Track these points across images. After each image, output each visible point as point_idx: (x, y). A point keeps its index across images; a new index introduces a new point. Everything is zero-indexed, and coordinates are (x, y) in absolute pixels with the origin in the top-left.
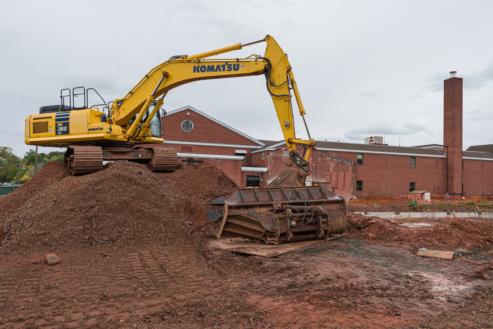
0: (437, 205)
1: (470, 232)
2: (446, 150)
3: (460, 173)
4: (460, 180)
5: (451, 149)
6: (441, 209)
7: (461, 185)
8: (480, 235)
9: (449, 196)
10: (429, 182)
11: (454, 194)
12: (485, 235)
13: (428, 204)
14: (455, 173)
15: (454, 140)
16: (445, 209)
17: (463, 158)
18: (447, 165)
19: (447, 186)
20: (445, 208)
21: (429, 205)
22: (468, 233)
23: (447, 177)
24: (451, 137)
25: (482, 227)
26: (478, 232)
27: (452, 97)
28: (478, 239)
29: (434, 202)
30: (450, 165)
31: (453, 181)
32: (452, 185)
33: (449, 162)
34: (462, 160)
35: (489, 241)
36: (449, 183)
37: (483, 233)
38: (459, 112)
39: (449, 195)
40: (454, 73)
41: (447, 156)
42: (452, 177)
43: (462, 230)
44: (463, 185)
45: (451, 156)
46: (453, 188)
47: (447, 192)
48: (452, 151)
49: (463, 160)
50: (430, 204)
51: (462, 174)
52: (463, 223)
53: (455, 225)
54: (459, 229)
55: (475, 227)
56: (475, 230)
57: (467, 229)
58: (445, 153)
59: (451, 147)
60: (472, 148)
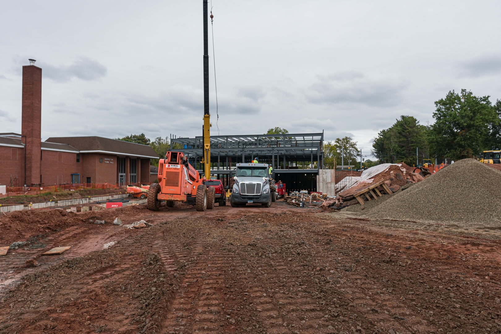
0: (14, 198)
1: (32, 223)
2: (25, 140)
3: (39, 164)
4: (38, 171)
5: (29, 139)
6: (18, 202)
7: (39, 176)
8: (41, 224)
9: (27, 188)
10: (5, 174)
11: (32, 185)
12: (45, 224)
13: (3, 198)
14: (33, 164)
15: (32, 130)
16: (22, 202)
17: (42, 148)
18: (25, 156)
19: (25, 177)
20: (22, 200)
21: (5, 199)
22: (29, 223)
23: (25, 168)
24: (30, 127)
25: (44, 216)
26: (39, 222)
27: (31, 86)
28: (38, 228)
29: (10, 195)
30: (28, 156)
31: (31, 172)
32: (30, 177)
33: (27, 153)
34: (40, 151)
35: (48, 228)
36: (27, 174)
37: (44, 222)
38: (37, 102)
39: (27, 186)
40: (33, 62)
41: (25, 146)
42: (31, 168)
43: (22, 222)
44: (41, 175)
45: (30, 146)
46: (31, 179)
47: (25, 183)
48: (30, 142)
49: (42, 151)
50: (5, 197)
51: (41, 165)
52: (25, 215)
53: (16, 217)
54: (20, 221)
55: (37, 216)
56: (36, 220)
57: (29, 220)
58: (24, 143)
59: (30, 137)
60: (50, 140)
